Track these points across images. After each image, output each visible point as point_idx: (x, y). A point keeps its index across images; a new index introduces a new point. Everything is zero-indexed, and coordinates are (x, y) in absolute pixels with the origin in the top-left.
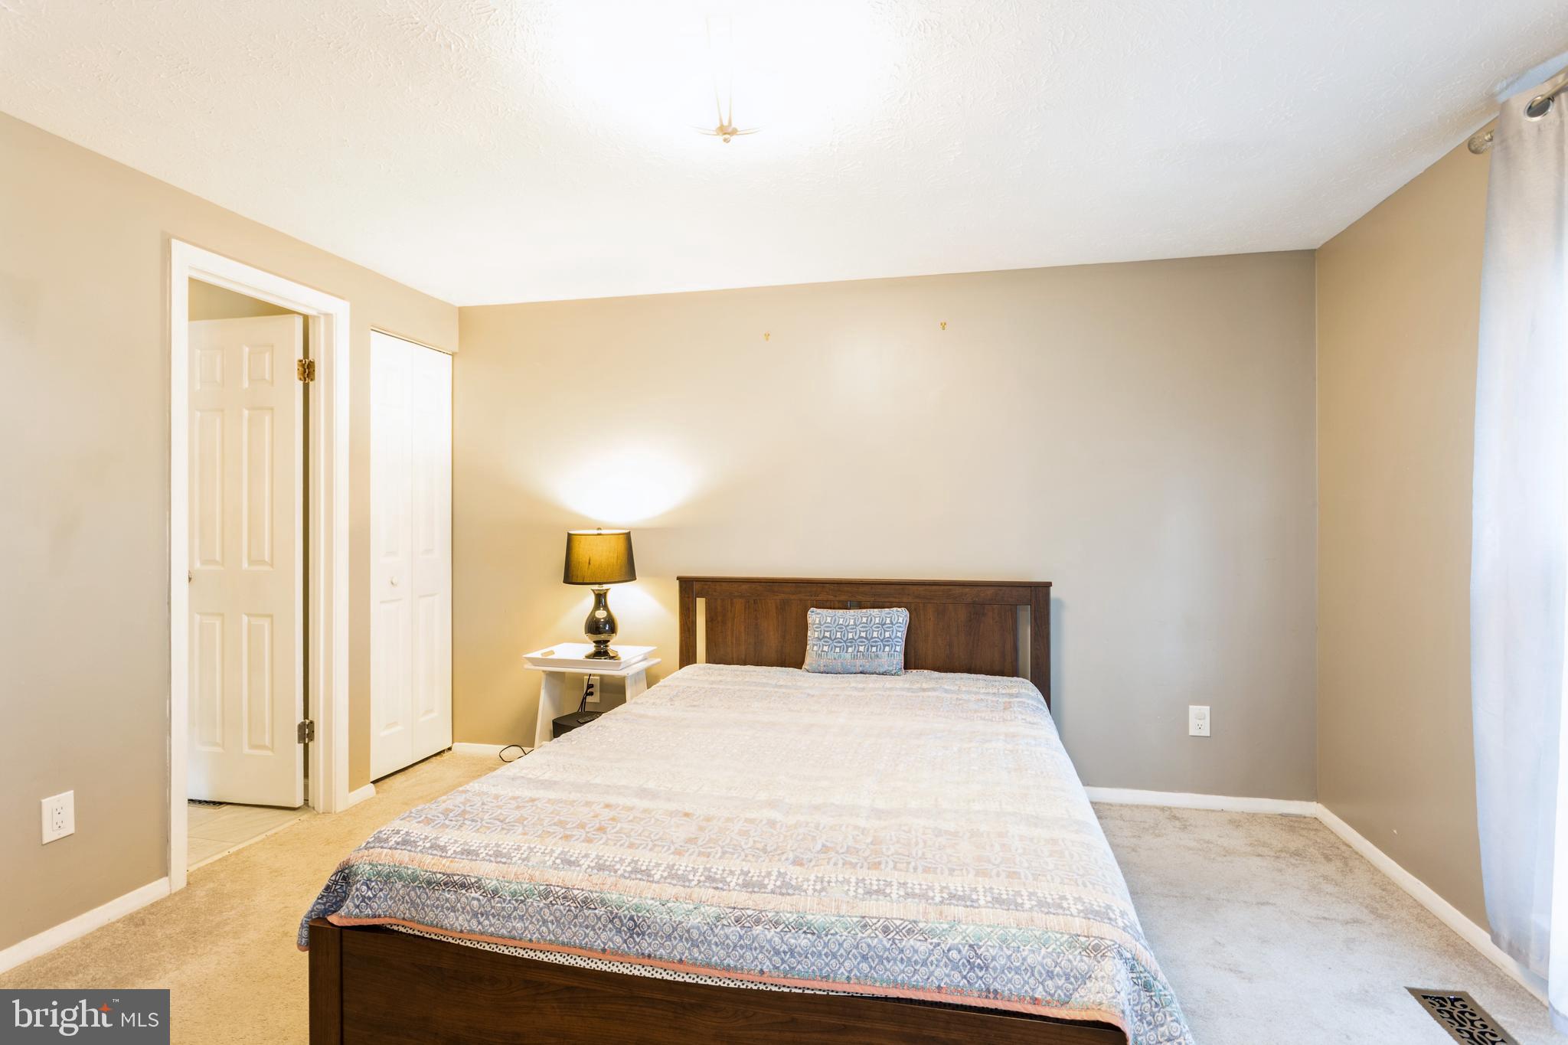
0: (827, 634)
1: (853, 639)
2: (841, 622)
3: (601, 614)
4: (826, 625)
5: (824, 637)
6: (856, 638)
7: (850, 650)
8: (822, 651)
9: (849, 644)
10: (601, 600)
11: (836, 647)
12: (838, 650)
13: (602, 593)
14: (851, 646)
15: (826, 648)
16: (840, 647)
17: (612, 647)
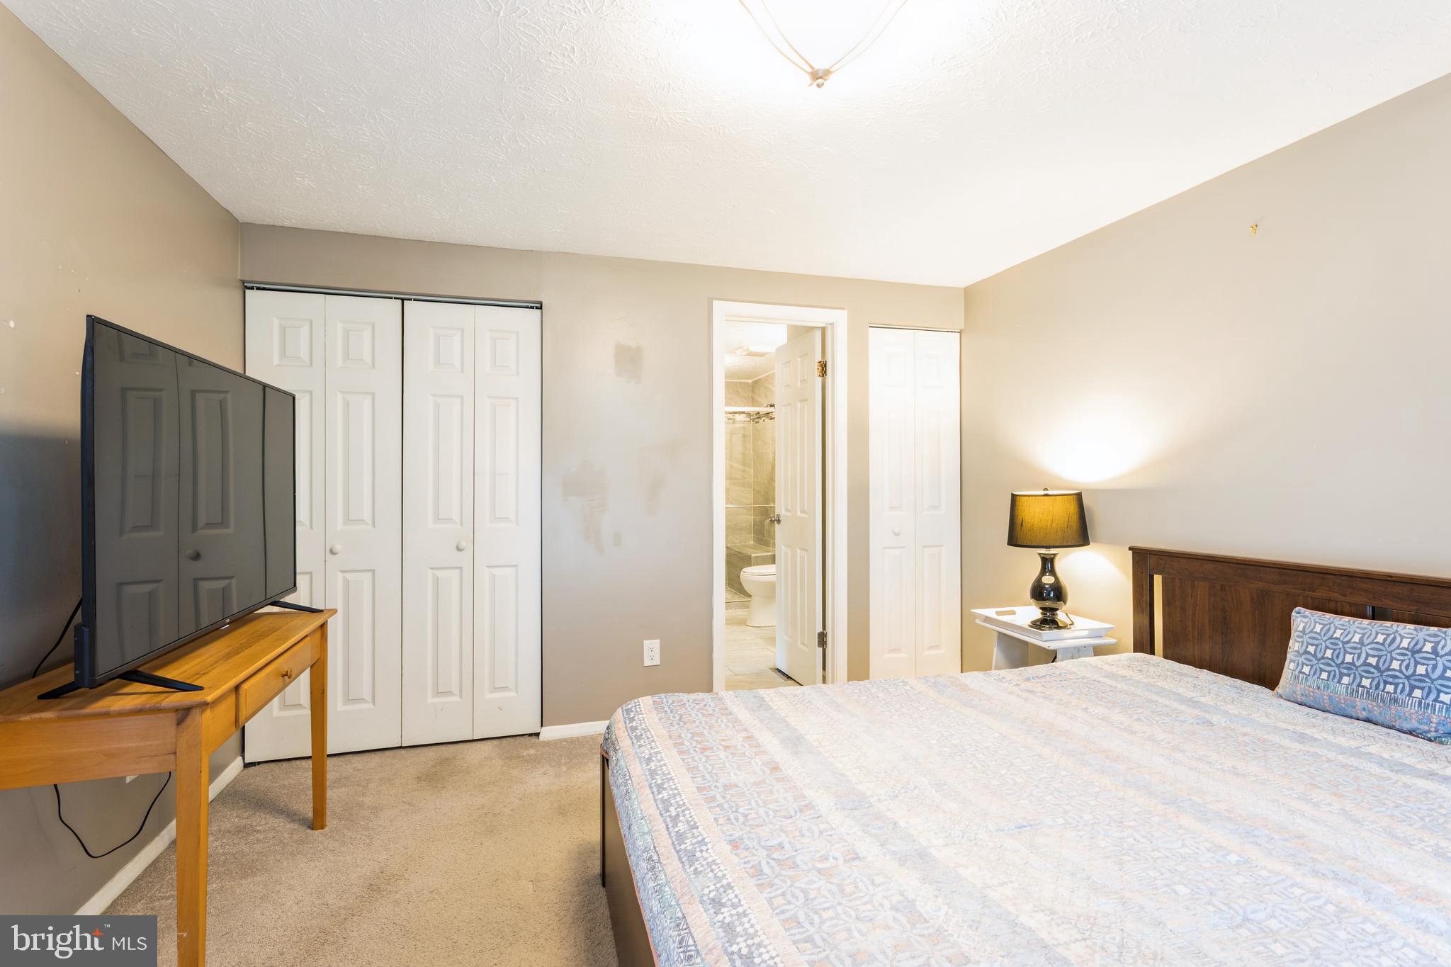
0: (1311, 649)
1: (1353, 663)
2: (1337, 634)
3: (1048, 580)
4: (1312, 635)
5: (1306, 652)
6: (1358, 664)
7: (1346, 680)
8: (1301, 672)
9: (1345, 671)
10: (1048, 564)
11: (1322, 670)
12: (1324, 675)
13: (1048, 557)
14: (1349, 675)
15: (1306, 669)
16: (1329, 672)
17: (1061, 616)
